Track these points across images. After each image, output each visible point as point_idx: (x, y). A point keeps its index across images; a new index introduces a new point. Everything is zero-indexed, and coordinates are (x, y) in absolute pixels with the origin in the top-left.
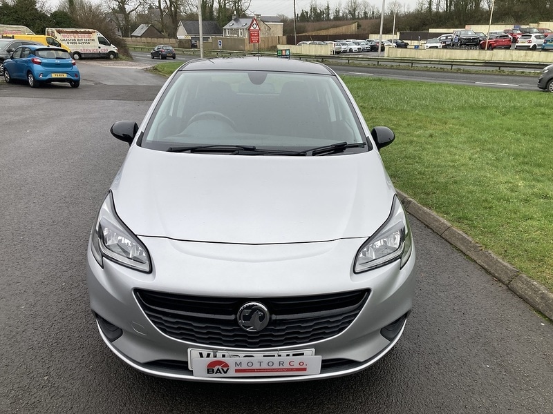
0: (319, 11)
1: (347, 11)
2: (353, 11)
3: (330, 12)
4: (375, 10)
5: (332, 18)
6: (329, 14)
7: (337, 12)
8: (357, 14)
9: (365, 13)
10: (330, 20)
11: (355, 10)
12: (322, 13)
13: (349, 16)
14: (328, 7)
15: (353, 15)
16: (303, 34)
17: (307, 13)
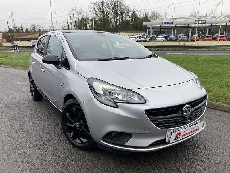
0: (18, 28)
1: (31, 29)
2: (34, 29)
3: (23, 29)
4: (44, 29)
5: (25, 31)
6: (23, 30)
7: (27, 29)
8: (36, 30)
9: (40, 30)
10: (24, 32)
11: (35, 28)
12: (19, 29)
13: (33, 31)
14: (22, 27)
15: (35, 30)
16: (14, 38)
17: (12, 29)
